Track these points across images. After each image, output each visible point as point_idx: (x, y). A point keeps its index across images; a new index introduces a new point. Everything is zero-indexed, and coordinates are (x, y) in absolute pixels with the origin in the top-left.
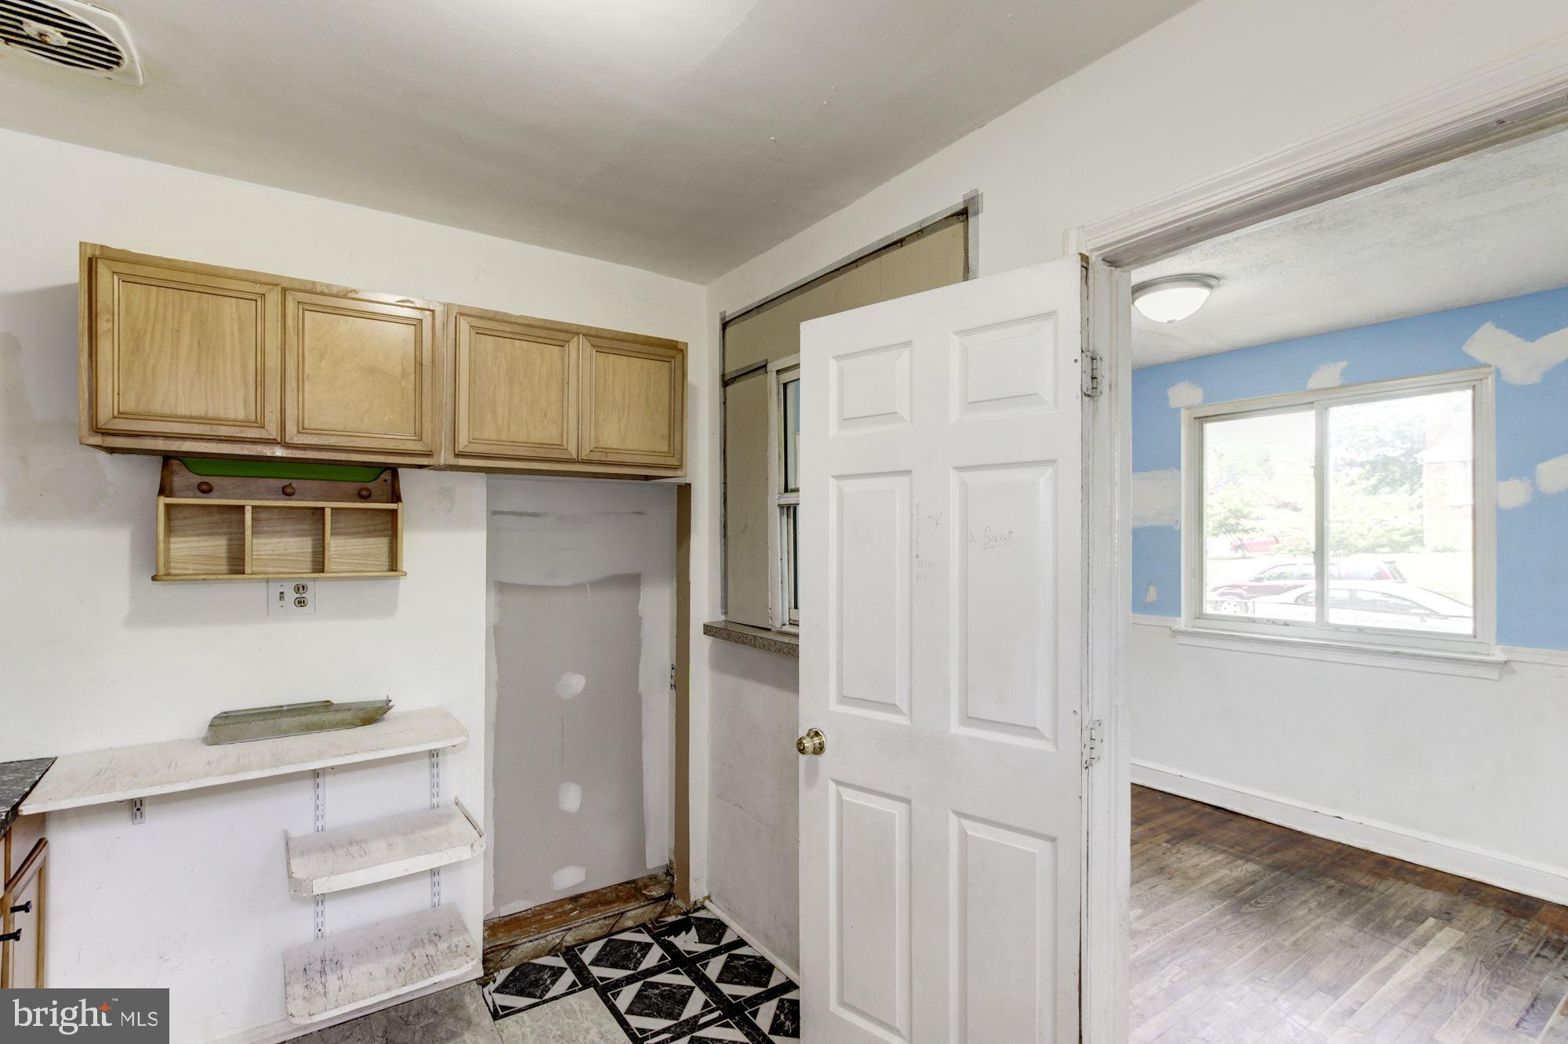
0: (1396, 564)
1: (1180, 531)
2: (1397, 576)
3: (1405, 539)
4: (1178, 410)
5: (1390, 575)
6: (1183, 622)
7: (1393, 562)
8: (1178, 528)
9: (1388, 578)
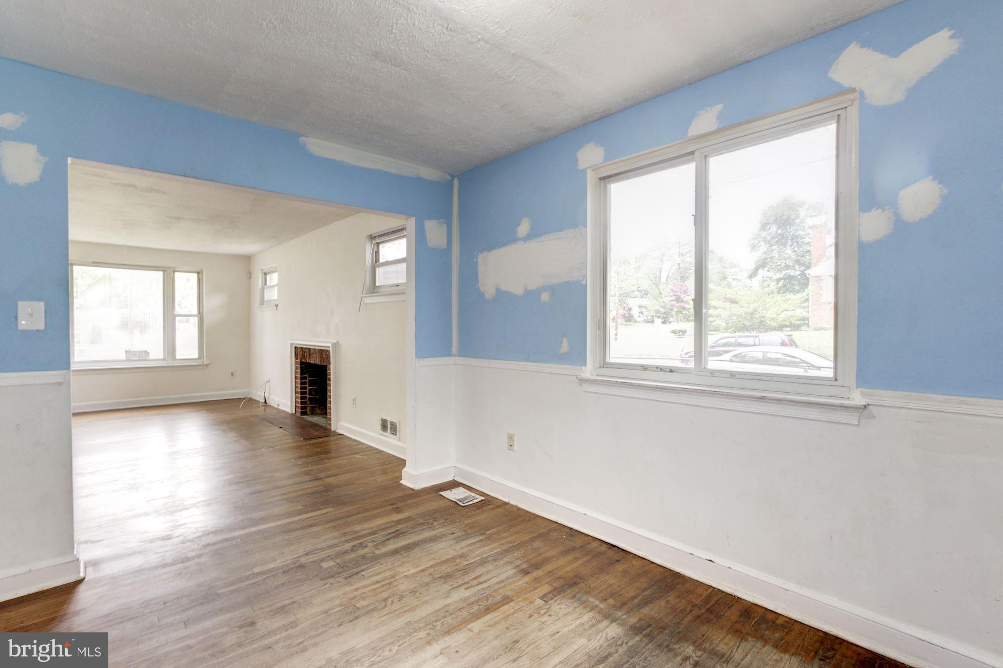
0: (793, 337)
1: (586, 285)
2: (793, 343)
3: (799, 322)
4: (584, 171)
5: (789, 344)
6: (589, 371)
7: (791, 335)
8: (584, 283)
9: (788, 346)
